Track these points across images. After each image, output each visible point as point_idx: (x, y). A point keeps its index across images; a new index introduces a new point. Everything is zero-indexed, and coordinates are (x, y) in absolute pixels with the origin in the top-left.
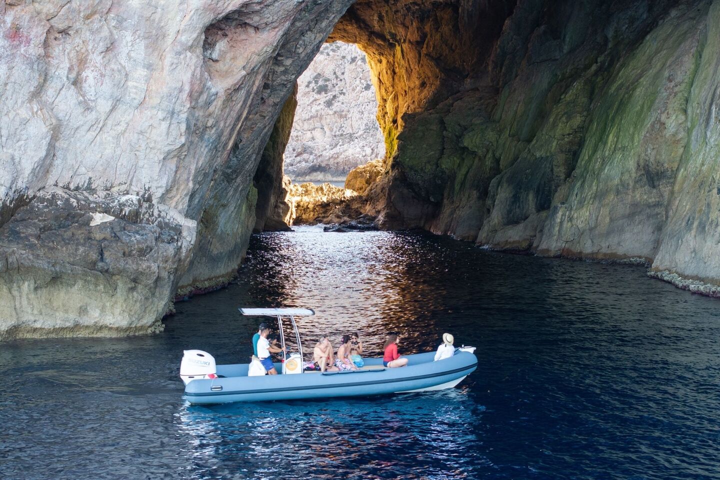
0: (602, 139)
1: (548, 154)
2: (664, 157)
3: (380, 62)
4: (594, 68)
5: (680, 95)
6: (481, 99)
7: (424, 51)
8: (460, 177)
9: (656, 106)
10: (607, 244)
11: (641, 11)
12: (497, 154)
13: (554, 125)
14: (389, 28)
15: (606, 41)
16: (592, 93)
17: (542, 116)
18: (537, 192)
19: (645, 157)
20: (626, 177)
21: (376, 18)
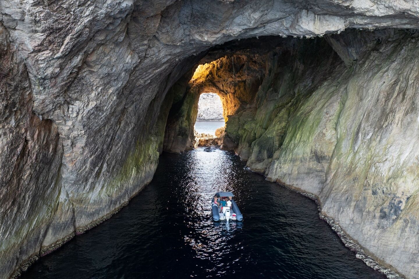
0: (294, 136)
1: (272, 136)
2: (324, 150)
3: (223, 99)
4: (290, 104)
5: (332, 121)
6: (252, 111)
7: (235, 96)
8: (244, 137)
9: (320, 125)
10: (296, 183)
11: (309, 82)
12: (255, 132)
13: (275, 126)
14: (225, 88)
15: (294, 93)
16: (289, 113)
17: (271, 120)
18: (268, 151)
19: (315, 148)
20: (305, 155)
21: (221, 85)
